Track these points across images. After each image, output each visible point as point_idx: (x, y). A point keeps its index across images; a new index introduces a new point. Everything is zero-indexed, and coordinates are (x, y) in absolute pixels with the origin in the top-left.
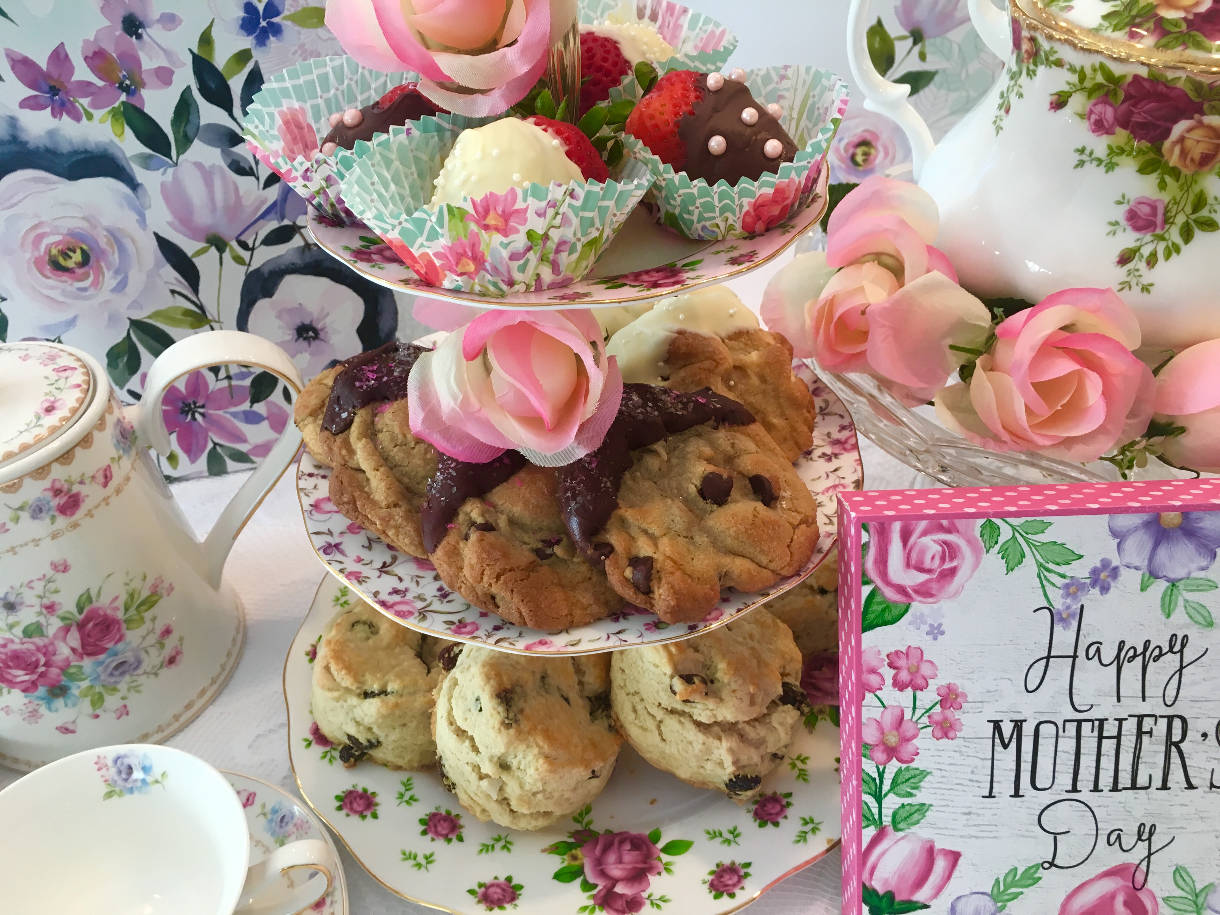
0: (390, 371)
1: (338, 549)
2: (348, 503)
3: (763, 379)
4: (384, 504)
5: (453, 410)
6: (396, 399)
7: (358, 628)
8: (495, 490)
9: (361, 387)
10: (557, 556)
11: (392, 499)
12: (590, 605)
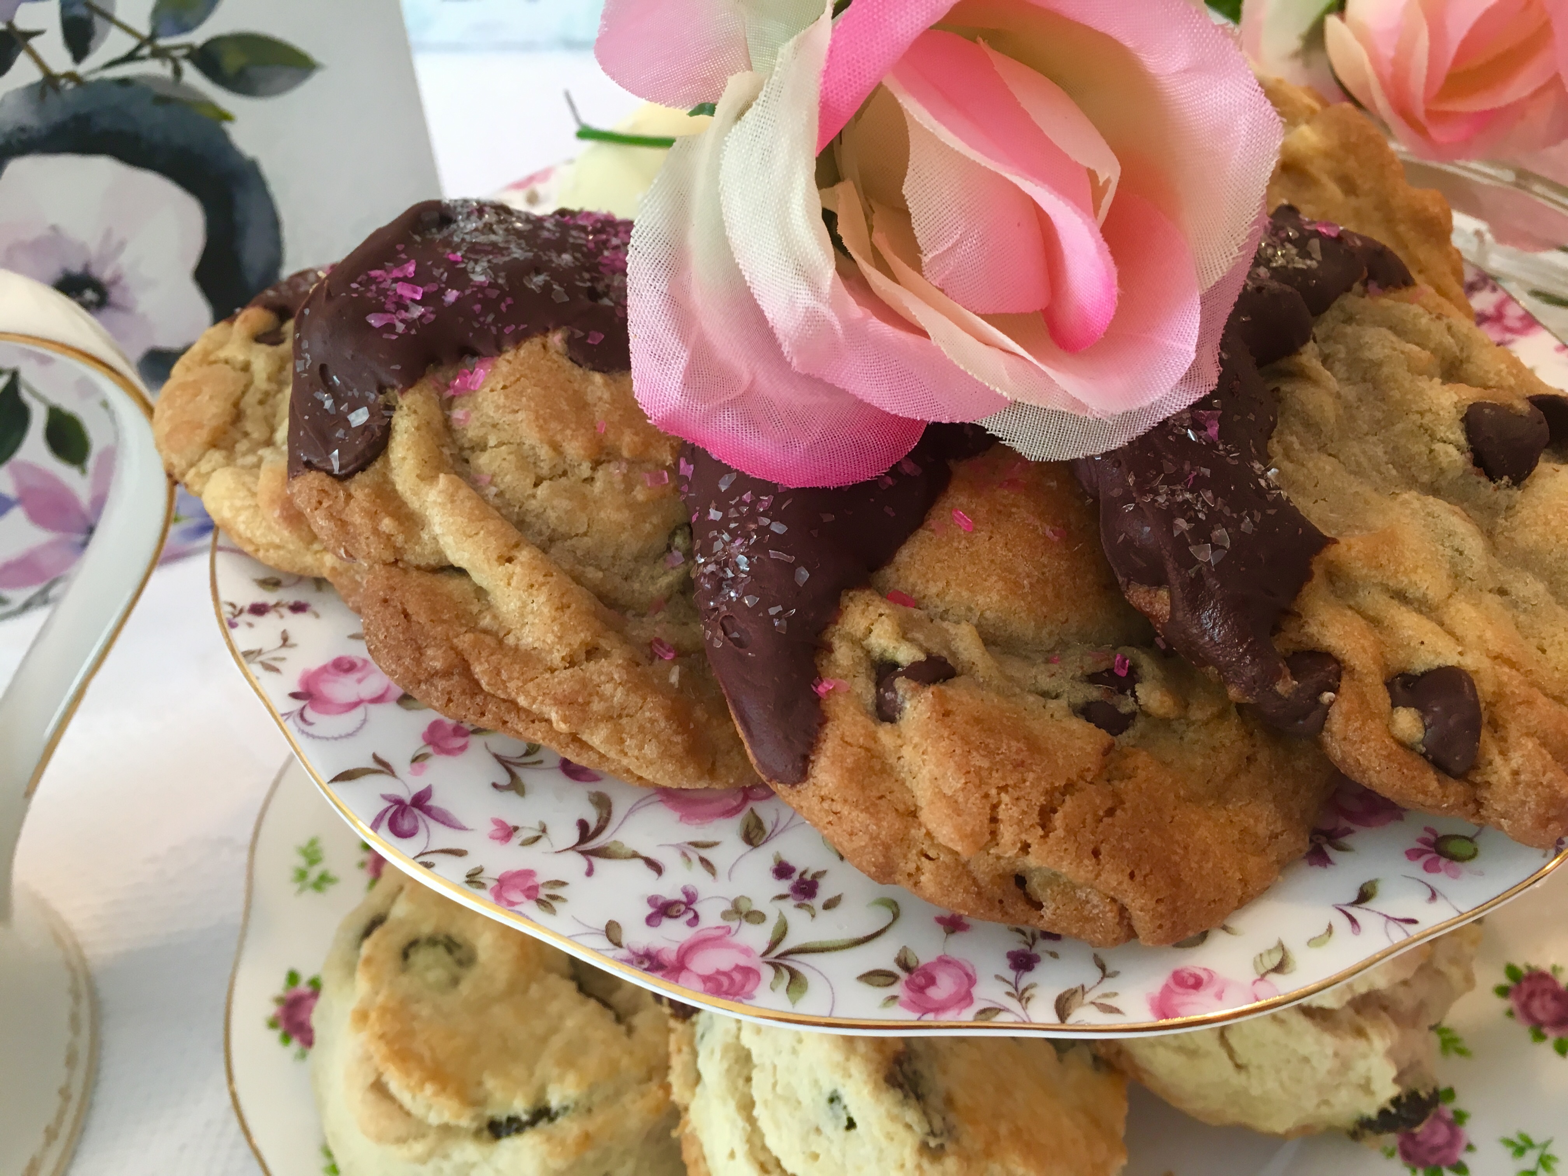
0: (459, 277)
1: (428, 811)
2: (446, 674)
3: (1349, 186)
4: (556, 657)
5: (812, 318)
6: (499, 349)
7: (421, 958)
8: (904, 555)
9: (390, 327)
10: (1147, 715)
11: (580, 637)
12: (1274, 836)
